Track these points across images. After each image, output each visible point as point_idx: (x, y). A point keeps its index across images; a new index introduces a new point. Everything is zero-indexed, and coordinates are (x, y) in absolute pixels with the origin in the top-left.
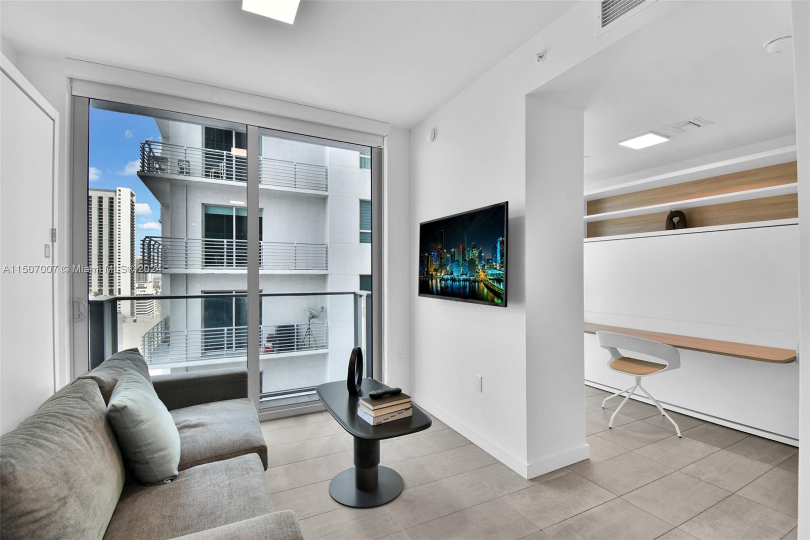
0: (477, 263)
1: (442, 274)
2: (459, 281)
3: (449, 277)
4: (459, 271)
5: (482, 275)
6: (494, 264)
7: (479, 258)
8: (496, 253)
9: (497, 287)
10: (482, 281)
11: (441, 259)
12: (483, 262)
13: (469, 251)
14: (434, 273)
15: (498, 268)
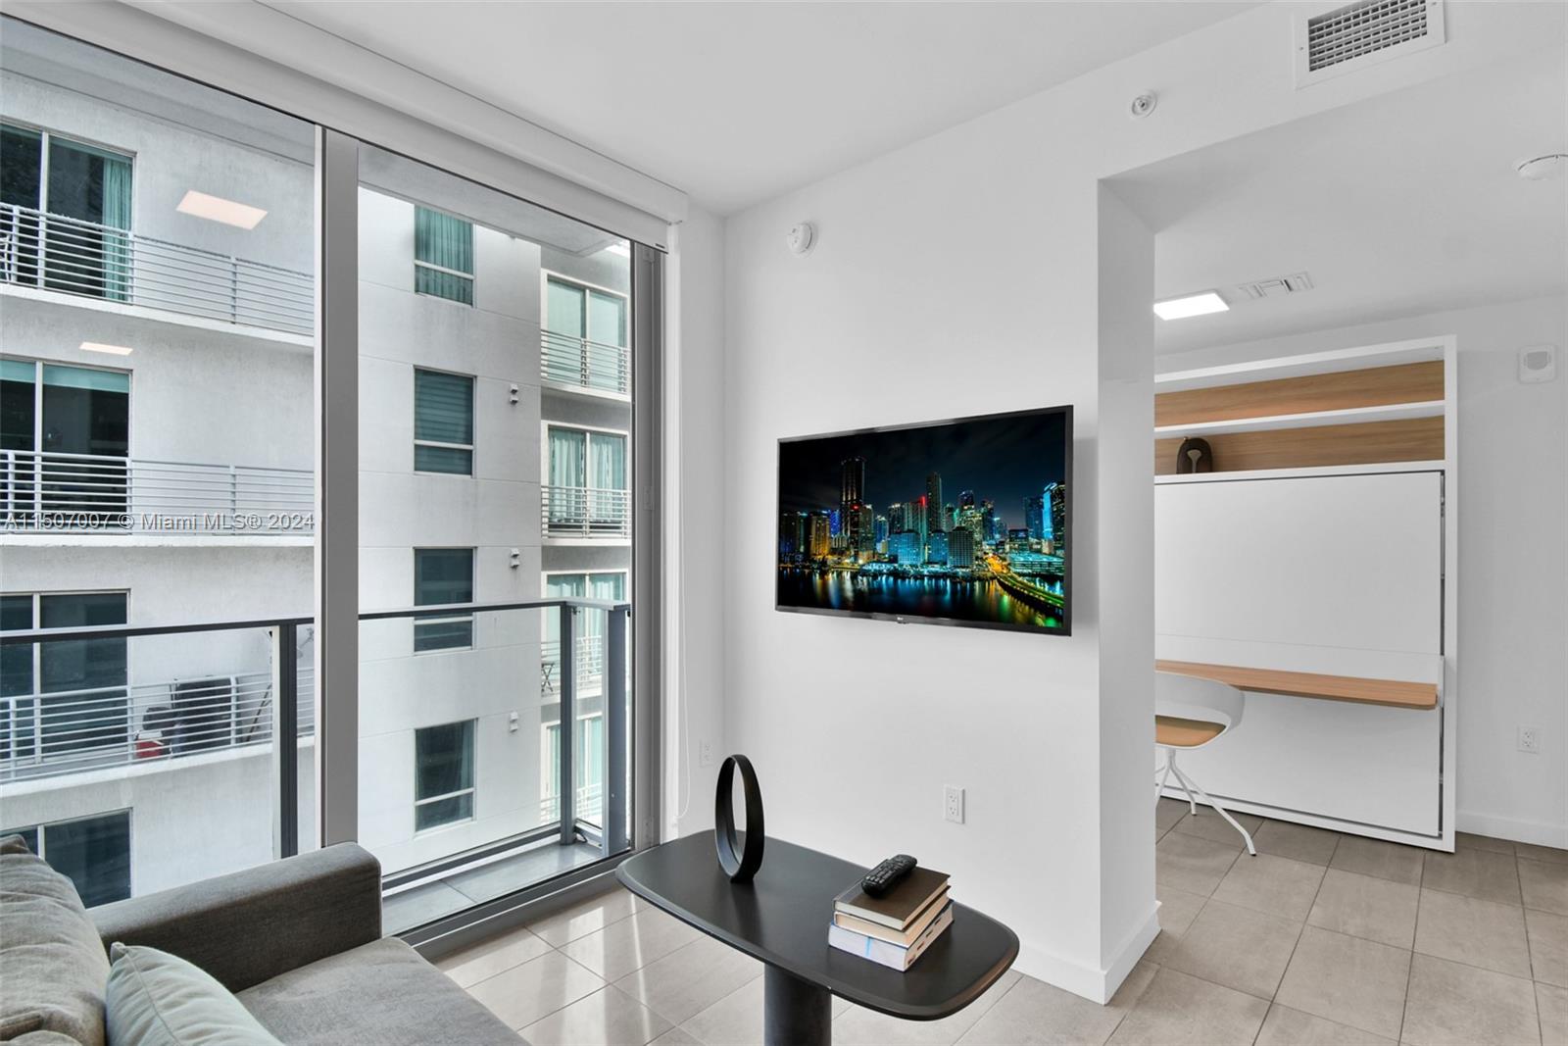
0: (977, 537)
1: (861, 562)
2: (920, 577)
3: (885, 568)
4: (918, 554)
5: (994, 565)
6: (1033, 540)
7: (984, 526)
8: (1040, 516)
9: (1044, 592)
10: (993, 578)
11: (855, 524)
12: (997, 536)
13: (951, 510)
14: (831, 559)
15: (1046, 550)
